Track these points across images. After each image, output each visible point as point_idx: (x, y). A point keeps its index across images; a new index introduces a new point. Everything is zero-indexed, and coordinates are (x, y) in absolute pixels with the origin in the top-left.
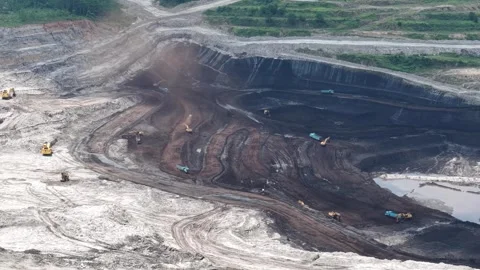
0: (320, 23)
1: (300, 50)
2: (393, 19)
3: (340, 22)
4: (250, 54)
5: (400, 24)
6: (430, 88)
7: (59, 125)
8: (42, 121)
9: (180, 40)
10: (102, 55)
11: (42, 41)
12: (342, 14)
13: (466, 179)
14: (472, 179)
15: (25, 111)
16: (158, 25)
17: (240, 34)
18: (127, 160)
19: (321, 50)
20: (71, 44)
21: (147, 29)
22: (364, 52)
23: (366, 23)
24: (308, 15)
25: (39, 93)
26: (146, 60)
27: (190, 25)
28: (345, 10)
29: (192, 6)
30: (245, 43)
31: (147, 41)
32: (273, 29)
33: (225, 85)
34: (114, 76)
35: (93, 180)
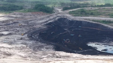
0: (92, 14)
1: (85, 19)
2: (108, 14)
3: (96, 14)
4: (74, 20)
5: (109, 15)
6: (108, 27)
7: (28, 31)
8: (24, 30)
9: (62, 17)
10: (42, 19)
11: (30, 16)
12: (97, 12)
13: (105, 44)
14: (106, 44)
15: (22, 28)
16: (59, 14)
17: (74, 16)
18: (37, 37)
19: (89, 19)
20: (37, 16)
21: (56, 15)
22: (98, 20)
23: (102, 14)
24: (90, 12)
25: (27, 25)
26: (53, 20)
27: (66, 14)
28: (99, 12)
29: (68, 10)
30: (74, 18)
31: (54, 17)
32: (81, 15)
33: (68, 25)
34: (44, 23)
35: (28, 40)
